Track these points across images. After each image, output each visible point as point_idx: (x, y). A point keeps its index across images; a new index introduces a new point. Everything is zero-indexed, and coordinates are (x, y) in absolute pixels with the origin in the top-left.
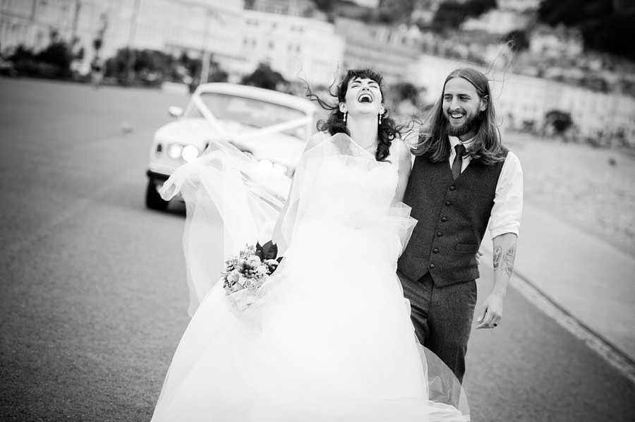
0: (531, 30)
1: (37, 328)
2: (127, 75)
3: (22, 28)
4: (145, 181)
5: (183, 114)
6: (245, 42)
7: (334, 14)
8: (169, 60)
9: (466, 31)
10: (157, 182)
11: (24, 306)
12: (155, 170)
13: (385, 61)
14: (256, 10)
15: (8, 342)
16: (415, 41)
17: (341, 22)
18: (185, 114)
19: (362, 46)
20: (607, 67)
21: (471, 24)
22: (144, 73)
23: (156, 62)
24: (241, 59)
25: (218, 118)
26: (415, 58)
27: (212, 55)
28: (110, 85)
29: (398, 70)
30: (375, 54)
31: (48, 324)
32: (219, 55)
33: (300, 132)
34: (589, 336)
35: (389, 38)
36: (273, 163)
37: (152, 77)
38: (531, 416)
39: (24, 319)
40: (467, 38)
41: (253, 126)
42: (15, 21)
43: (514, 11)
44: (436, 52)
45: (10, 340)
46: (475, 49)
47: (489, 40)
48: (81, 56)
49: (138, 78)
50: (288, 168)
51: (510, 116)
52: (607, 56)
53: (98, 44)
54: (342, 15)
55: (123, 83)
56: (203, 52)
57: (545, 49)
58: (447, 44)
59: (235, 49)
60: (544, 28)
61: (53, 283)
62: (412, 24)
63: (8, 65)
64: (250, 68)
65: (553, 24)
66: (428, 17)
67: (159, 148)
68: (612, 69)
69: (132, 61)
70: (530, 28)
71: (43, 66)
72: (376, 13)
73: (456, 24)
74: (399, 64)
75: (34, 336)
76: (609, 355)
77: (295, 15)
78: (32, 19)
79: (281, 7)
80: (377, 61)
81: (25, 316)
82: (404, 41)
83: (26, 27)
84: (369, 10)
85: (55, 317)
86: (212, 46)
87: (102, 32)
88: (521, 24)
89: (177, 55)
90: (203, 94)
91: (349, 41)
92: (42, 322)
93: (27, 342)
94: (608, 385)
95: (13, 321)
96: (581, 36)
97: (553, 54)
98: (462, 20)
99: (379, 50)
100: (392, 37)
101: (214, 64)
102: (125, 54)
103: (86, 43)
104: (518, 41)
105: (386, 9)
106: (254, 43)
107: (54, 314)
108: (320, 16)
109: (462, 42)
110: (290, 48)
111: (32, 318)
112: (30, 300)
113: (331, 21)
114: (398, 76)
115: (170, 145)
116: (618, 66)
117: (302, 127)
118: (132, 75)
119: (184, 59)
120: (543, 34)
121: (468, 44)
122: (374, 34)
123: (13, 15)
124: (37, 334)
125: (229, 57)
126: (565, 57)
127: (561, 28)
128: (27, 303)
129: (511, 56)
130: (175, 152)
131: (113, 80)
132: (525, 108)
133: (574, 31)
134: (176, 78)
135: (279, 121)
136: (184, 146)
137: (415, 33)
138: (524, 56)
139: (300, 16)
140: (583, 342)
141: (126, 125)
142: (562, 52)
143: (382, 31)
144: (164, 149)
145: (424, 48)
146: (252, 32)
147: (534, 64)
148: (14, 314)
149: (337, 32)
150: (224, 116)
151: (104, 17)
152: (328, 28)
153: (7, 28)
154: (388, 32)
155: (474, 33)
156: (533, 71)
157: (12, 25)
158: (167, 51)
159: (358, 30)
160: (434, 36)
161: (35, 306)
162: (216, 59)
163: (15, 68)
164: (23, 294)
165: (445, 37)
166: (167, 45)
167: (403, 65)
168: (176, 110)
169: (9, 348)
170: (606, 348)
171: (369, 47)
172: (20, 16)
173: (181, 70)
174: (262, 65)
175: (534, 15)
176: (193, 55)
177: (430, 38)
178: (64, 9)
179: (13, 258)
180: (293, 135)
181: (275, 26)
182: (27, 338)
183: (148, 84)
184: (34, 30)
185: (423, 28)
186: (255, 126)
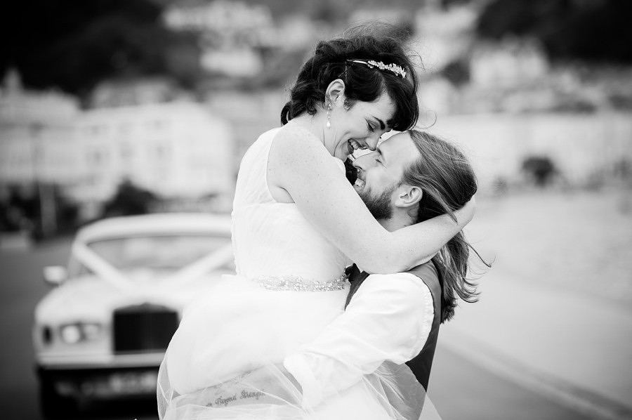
0: (470, 55)
7: (203, 90)
25: (120, 268)
41: (167, 269)
65: (498, 37)
88: (457, 50)
108: (186, 97)
113: (200, 100)
119: (16, 200)
139: (159, 102)
144: (56, 332)
186: (172, 267)
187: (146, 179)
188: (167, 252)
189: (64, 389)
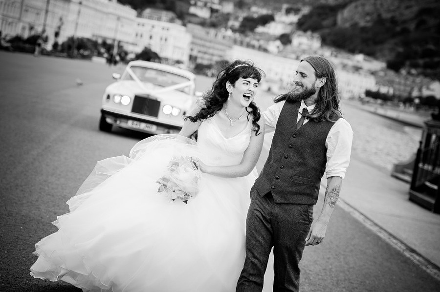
0: (293, 34)
1: (57, 202)
2: (73, 52)
3: (14, 24)
4: (99, 115)
5: (120, 78)
6: (137, 35)
7: (186, 21)
8: (95, 44)
9: (257, 33)
10: (106, 116)
11: (47, 188)
12: (106, 109)
13: (214, 48)
14: (143, 17)
15: (43, 211)
16: (230, 37)
17: (190, 26)
18: (122, 78)
19: (201, 39)
20: (333, 55)
21: (260, 29)
22: (82, 51)
23: (89, 45)
24: (134, 44)
25: (142, 80)
26: (230, 47)
27: (119, 42)
28: (63, 57)
29: (221, 53)
30: (208, 44)
31: (62, 200)
32: (122, 42)
33: (186, 90)
34: (351, 210)
35: (216, 35)
36: (172, 107)
37: (86, 53)
38: (334, 258)
39: (49, 197)
40: (258, 37)
41: (160, 86)
42: (10, 20)
43: (283, 23)
44: (241, 44)
45: (44, 210)
46: (262, 42)
47: (270, 38)
48: (46, 40)
49: (79, 53)
50: (180, 110)
51: (281, 80)
52: (333, 49)
53: (57, 34)
54: (190, 22)
55: (70, 56)
56: (114, 40)
57: (300, 44)
58: (247, 40)
59: (131, 39)
60: (300, 33)
61: (60, 175)
62: (228, 28)
63: (8, 45)
64: (139, 50)
65: (305, 31)
66: (237, 24)
67: (108, 97)
68: (336, 56)
69: (76, 44)
70: (292, 33)
71: (27, 46)
72: (208, 21)
73: (252, 29)
74: (221, 50)
75: (56, 207)
76: (364, 221)
77: (165, 21)
78: (19, 19)
79: (156, 16)
80: (209, 48)
81: (49, 195)
82: (224, 37)
83: (16, 24)
84: (205, 19)
85: (65, 195)
86: (119, 37)
87: (59, 28)
88: (287, 30)
89: (100, 41)
90: (132, 67)
91: (194, 37)
92: (59, 199)
93: (53, 211)
94: (368, 239)
95: (43, 198)
96: (319, 38)
97: (304, 47)
98: (255, 27)
99: (210, 42)
100: (218, 35)
101: (120, 47)
102: (71, 40)
103: (50, 33)
104: (285, 39)
105: (214, 19)
106: (141, 36)
107: (65, 194)
108: (179, 22)
109: (255, 39)
110: (161, 39)
111: (53, 196)
112: (50, 185)
113: (184, 25)
114: (221, 56)
115: (114, 95)
116: (339, 55)
117: (187, 87)
118: (76, 52)
119: (104, 44)
120: (299, 36)
121: (258, 40)
122: (208, 33)
123: (9, 17)
124: (58, 206)
125: (127, 43)
126: (311, 49)
127: (309, 33)
128: (48, 187)
129: (282, 47)
130: (117, 99)
131: (65, 54)
132: (289, 76)
133: (316, 35)
134: (100, 55)
135: (174, 83)
136: (122, 96)
137: (229, 33)
138: (289, 47)
139: (167, 22)
140: (349, 213)
141: (79, 81)
142: (309, 46)
143: (212, 31)
144: (111, 97)
145: (235, 42)
146: (140, 30)
147: (294, 52)
148: (43, 193)
149: (187, 31)
150: (144, 79)
151: (61, 19)
152: (183, 28)
153: (6, 24)
154: (216, 32)
155: (261, 34)
156: (294, 56)
157: (8, 22)
158: (94, 39)
159: (199, 30)
160: (240, 35)
161: (53, 188)
162: (122, 44)
163: (12, 46)
164: (45, 181)
165: (246, 36)
166: (93, 36)
167: (224, 51)
168: (116, 76)
169: (45, 215)
170: (362, 217)
171: (205, 40)
172: (13, 18)
173: (103, 50)
174: (146, 48)
175: (294, 26)
176: (109, 42)
177: (237, 36)
178: (38, 14)
179: (34, 159)
180: (182, 91)
181: (153, 27)
182: (53, 208)
183: (84, 57)
184: (21, 25)
185: (234, 30)
186: (161, 85)
187: (155, 49)
188: (161, 78)
189: (109, 120)
